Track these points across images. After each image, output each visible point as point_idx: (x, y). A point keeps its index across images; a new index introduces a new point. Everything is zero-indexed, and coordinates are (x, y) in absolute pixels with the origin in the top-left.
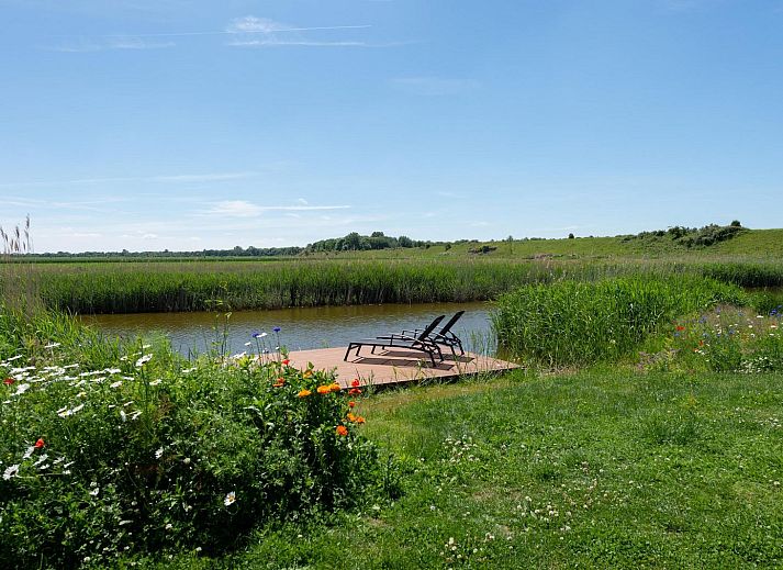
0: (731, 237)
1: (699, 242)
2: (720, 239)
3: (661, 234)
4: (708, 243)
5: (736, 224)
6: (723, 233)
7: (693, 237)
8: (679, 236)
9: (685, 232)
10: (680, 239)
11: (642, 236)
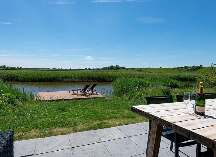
0: (199, 69)
1: (191, 70)
2: (197, 69)
3: (182, 67)
4: (193, 70)
5: (201, 66)
6: (198, 68)
7: (190, 68)
8: (186, 68)
9: (188, 67)
10: (187, 69)
11: (178, 68)
